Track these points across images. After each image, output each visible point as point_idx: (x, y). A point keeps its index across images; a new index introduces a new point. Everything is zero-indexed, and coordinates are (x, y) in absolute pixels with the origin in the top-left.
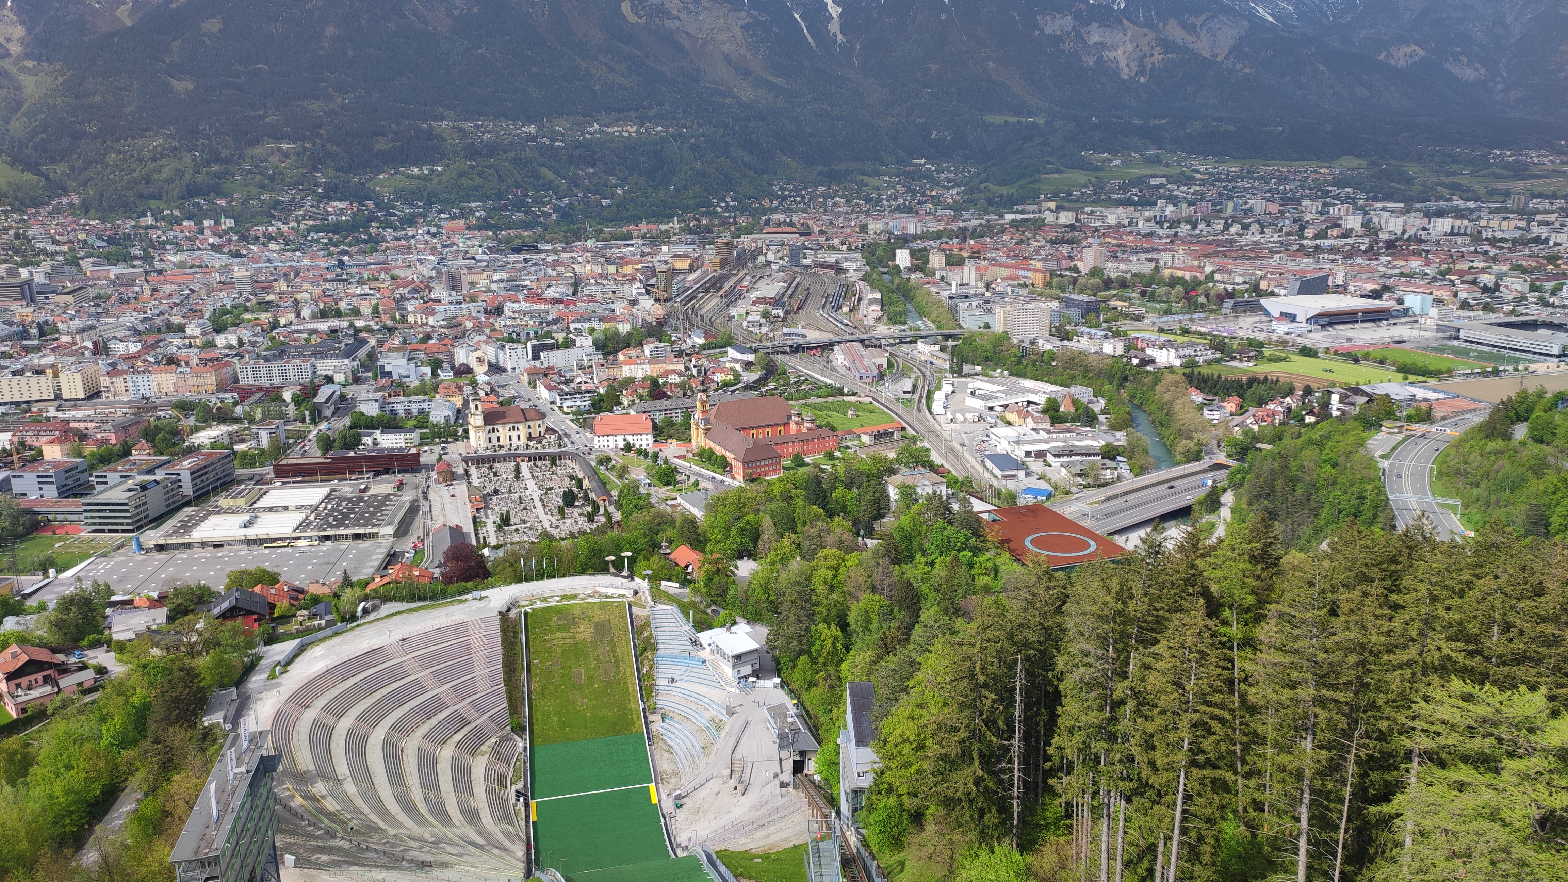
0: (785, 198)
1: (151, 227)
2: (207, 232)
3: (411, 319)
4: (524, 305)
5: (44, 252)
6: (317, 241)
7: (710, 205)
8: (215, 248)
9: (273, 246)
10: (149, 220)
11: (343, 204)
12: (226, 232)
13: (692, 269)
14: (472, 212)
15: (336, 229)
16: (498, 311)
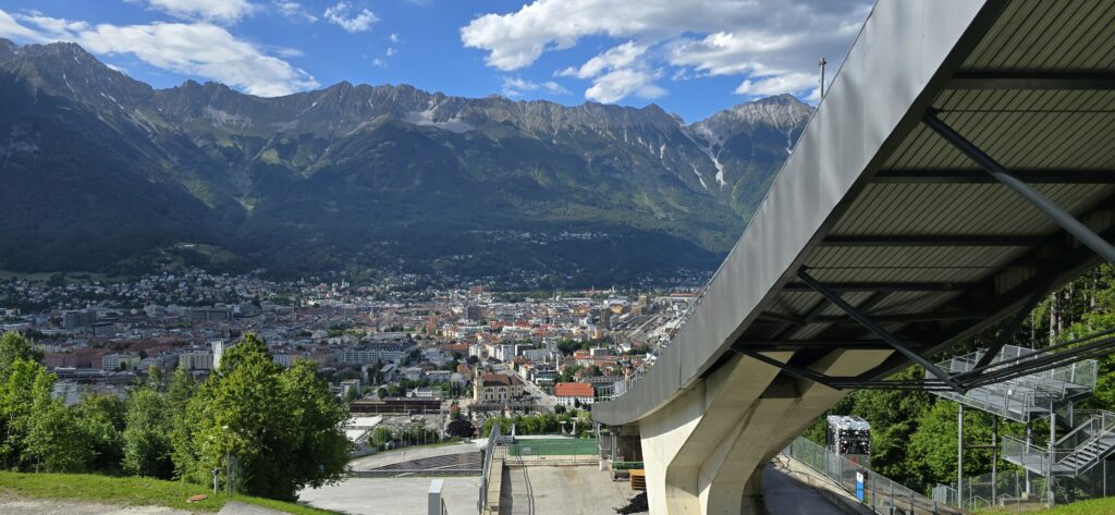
0: (685, 278)
1: (303, 286)
2: (333, 289)
3: (445, 334)
4: (514, 327)
5: (242, 297)
6: (395, 296)
7: (636, 280)
8: (337, 298)
9: (370, 298)
10: (302, 282)
11: (413, 276)
12: (344, 290)
13: (623, 312)
14: (488, 281)
15: (407, 289)
16: (499, 330)
